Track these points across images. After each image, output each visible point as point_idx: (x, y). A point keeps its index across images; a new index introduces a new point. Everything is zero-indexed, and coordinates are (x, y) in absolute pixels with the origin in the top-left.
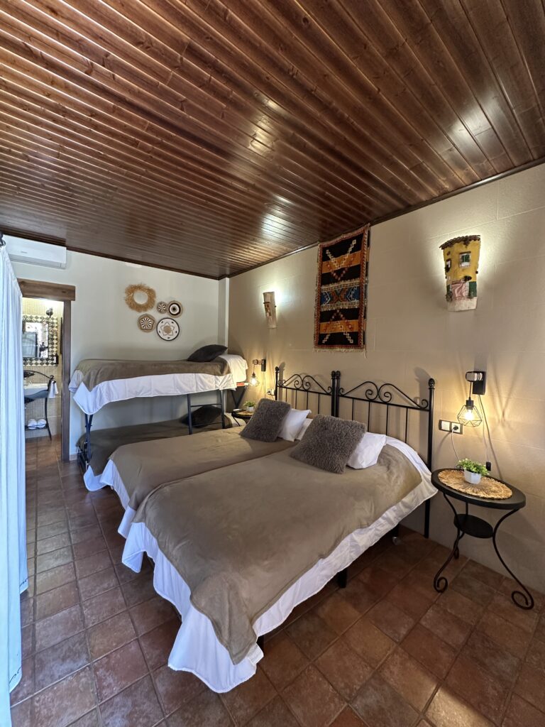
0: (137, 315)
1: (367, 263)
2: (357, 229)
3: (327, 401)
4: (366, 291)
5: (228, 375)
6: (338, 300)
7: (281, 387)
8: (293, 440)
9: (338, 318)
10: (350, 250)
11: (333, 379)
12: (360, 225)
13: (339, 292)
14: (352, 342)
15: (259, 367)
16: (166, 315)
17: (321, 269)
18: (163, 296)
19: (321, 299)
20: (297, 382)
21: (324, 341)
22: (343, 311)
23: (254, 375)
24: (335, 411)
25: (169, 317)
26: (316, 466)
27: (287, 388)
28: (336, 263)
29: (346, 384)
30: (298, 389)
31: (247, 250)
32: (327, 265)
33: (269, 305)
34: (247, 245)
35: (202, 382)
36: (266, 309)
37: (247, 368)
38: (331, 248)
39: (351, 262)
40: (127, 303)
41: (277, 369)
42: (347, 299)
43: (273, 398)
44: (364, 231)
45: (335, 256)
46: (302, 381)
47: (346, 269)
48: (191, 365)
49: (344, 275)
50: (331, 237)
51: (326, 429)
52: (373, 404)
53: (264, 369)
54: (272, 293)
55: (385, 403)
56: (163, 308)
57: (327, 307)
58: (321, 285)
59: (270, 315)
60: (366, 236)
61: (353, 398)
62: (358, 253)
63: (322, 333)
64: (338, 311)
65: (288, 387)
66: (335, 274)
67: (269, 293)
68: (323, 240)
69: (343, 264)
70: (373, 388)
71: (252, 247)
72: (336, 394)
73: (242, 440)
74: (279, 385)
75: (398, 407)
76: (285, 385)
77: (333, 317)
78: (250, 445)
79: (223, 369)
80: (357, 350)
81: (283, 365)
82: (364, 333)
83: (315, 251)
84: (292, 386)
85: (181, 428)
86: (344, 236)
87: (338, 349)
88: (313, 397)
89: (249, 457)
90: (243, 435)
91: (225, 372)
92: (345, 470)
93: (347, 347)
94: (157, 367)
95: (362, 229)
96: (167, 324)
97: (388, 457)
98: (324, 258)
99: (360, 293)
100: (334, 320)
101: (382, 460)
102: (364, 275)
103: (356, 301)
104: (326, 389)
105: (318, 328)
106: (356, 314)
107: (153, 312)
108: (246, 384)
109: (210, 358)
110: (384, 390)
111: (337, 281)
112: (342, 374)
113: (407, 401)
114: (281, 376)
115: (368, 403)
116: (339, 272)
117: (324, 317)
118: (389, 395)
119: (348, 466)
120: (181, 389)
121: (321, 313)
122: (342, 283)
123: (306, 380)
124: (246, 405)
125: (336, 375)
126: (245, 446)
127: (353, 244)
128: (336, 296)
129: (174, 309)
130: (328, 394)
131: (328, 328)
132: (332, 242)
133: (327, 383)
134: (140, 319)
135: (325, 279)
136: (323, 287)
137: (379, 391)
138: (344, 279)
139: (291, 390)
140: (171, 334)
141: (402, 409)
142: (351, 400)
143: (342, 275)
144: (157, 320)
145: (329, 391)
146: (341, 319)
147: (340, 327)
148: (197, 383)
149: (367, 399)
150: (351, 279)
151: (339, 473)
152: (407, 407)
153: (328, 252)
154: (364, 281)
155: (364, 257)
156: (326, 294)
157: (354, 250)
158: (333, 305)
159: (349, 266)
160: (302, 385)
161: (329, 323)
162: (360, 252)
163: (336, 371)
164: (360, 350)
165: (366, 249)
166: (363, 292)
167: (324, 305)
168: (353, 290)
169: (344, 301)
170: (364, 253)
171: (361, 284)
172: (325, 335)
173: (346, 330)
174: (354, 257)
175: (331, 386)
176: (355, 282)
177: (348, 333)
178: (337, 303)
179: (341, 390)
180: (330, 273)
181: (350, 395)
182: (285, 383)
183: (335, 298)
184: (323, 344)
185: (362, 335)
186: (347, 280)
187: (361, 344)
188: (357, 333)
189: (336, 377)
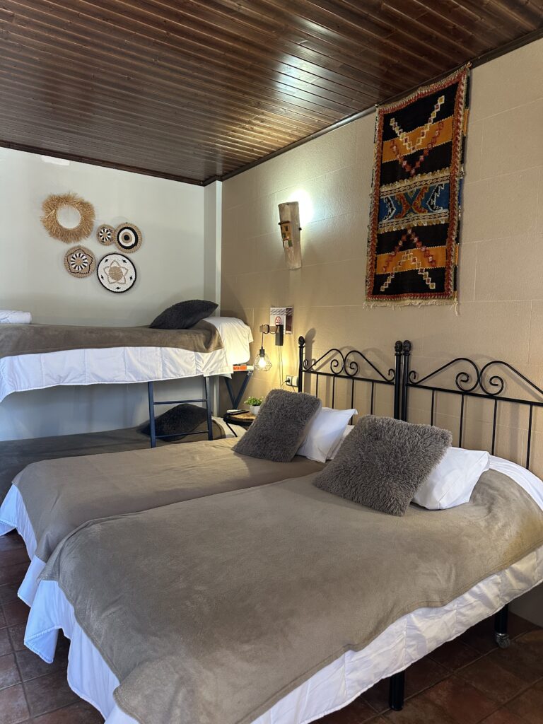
0: (63, 247)
1: (464, 139)
2: (446, 75)
3: (386, 394)
4: (460, 191)
5: (219, 351)
6: (411, 211)
7: (309, 371)
8: (323, 460)
9: (408, 245)
10: (434, 115)
11: (398, 356)
12: (452, 67)
13: (411, 196)
14: (432, 286)
15: (272, 337)
16: (113, 248)
17: (380, 156)
18: (107, 216)
19: (380, 211)
20: (335, 363)
21: (383, 288)
22: (418, 230)
23: (262, 352)
24: (401, 410)
25: (118, 251)
26: (357, 502)
27: (318, 373)
28: (408, 143)
29: (420, 364)
30: (336, 375)
31: (247, 126)
32: (392, 147)
33: (289, 226)
34: (249, 116)
35: (172, 361)
36: (284, 235)
37: (251, 340)
38: (400, 115)
39: (435, 138)
40: (46, 227)
41: (302, 341)
42: (427, 207)
43: (296, 390)
44: (459, 77)
45: (406, 129)
46: (344, 360)
47: (425, 152)
48: (155, 332)
49: (421, 163)
50: (400, 93)
51: (377, 439)
52: (469, 399)
53: (280, 341)
54: (294, 205)
55: (491, 396)
56: (105, 235)
57: (390, 225)
58: (381, 186)
59: (290, 244)
60: (463, 88)
61: (434, 389)
62: (448, 121)
63: (380, 273)
64: (410, 232)
65: (320, 371)
66: (405, 163)
67: (288, 204)
68: (386, 100)
69: (421, 143)
70: (470, 369)
71: (256, 119)
72: (403, 381)
73: (236, 457)
74: (306, 368)
75: (514, 404)
76: (315, 368)
77: (400, 244)
78: (248, 465)
79: (209, 340)
80: (444, 301)
81: (312, 334)
82: (456, 269)
83: (370, 122)
84: (326, 369)
85: (139, 441)
86: (424, 91)
87: (408, 301)
88: (362, 388)
89: (242, 484)
90: (239, 450)
91: (212, 346)
92: (409, 509)
93: (424, 297)
94: (94, 335)
95: (456, 74)
96: (115, 265)
97: (492, 492)
98: (387, 134)
99: (450, 197)
100: (402, 249)
101: (478, 496)
102: (458, 161)
103: (442, 211)
104: (385, 373)
105: (374, 264)
106: (442, 235)
107: (90, 243)
108: (249, 368)
109: (189, 322)
110: (490, 373)
111: (408, 176)
112: (414, 345)
113: (530, 391)
114: (309, 353)
115: (460, 397)
116: (412, 159)
117: (384, 243)
118: (498, 382)
119: (414, 504)
120: (136, 373)
121: (378, 235)
122: (418, 178)
123: (351, 358)
124: (248, 403)
125: (403, 349)
126: (240, 466)
127: (439, 104)
128: (406, 204)
129: (127, 238)
130: (389, 382)
131: (391, 264)
132: (400, 102)
133: (387, 362)
134: (69, 255)
135: (388, 172)
136: (384, 189)
137: (480, 375)
138: (422, 170)
139: (325, 377)
140: (122, 281)
141: (521, 406)
142: (430, 392)
143: (418, 165)
144: (98, 256)
145: (390, 378)
146: (414, 246)
147: (413, 260)
148: (164, 365)
149: (457, 389)
150: (433, 169)
151: (396, 514)
152: (532, 404)
153: (393, 122)
154: (458, 174)
155: (458, 128)
156: (389, 201)
157: (440, 116)
158: (400, 220)
159: (430, 146)
160: (344, 368)
161: (393, 254)
162: (451, 118)
163: (403, 341)
164: (448, 301)
165: (461, 112)
166: (454, 194)
167: (384, 221)
168: (437, 191)
169: (420, 212)
170: (459, 121)
171: (451, 179)
172: (385, 277)
173: (423, 265)
174: (440, 129)
175: (395, 368)
176: (441, 175)
177: (426, 270)
178: (408, 217)
179: (412, 375)
180: (397, 161)
181: (428, 383)
182: (315, 364)
183: (404, 208)
184: (382, 293)
185: (452, 273)
186: (427, 173)
187: (449, 290)
188: (443, 270)
189: (402, 352)
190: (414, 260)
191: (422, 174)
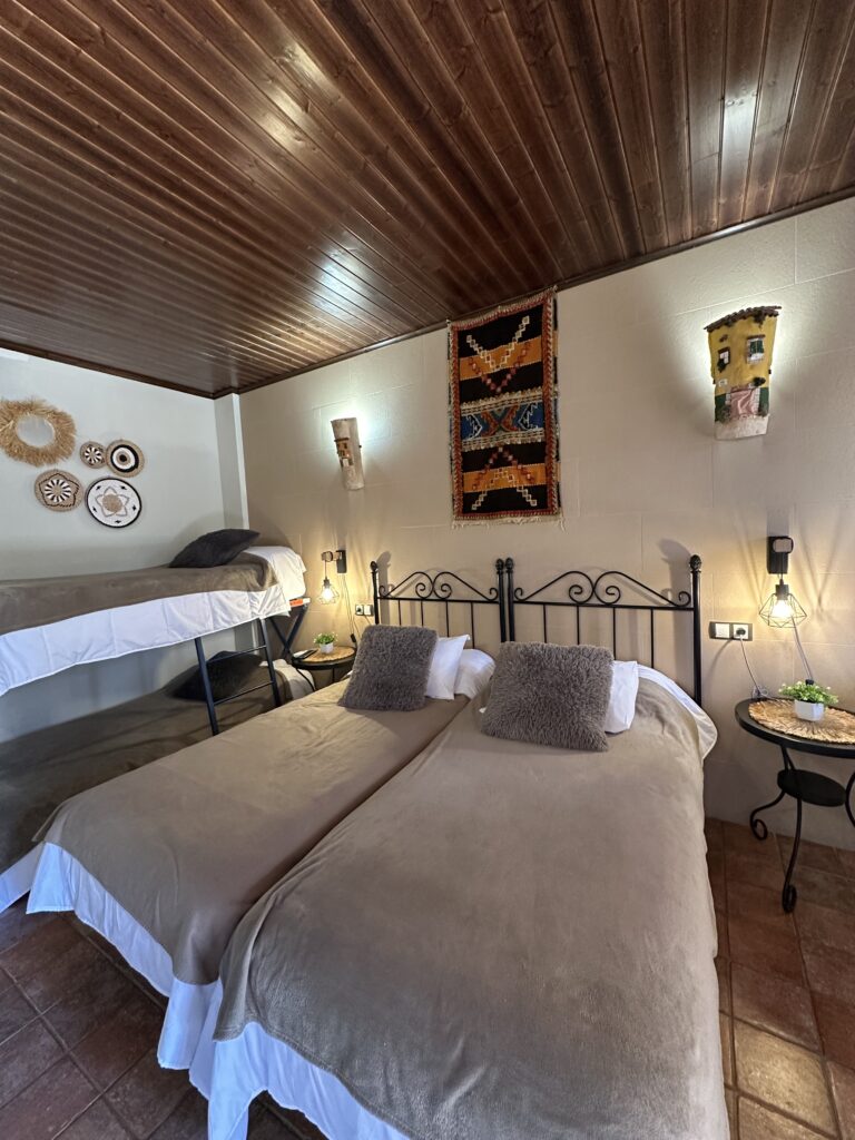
1: (555, 359)
2: (529, 297)
3: (489, 616)
4: (555, 410)
5: (274, 587)
6: (501, 428)
9: (501, 463)
10: (519, 335)
11: (500, 574)
12: (537, 287)
13: (500, 415)
14: (534, 503)
15: (333, 565)
16: (105, 472)
17: (456, 371)
18: (93, 428)
19: (462, 428)
20: (421, 587)
21: (474, 507)
22: (510, 448)
23: (326, 582)
24: (507, 630)
25: (112, 475)
27: (399, 599)
28: (488, 361)
29: (525, 580)
30: (423, 599)
32: (471, 364)
33: (345, 444)
35: (224, 608)
36: (341, 453)
37: (304, 570)
38: (477, 333)
39: (522, 357)
41: (374, 565)
42: (518, 426)
43: (370, 621)
44: (544, 300)
45: (487, 347)
46: (433, 583)
47: (513, 371)
49: (509, 381)
50: (476, 309)
52: (583, 610)
53: (343, 568)
54: (352, 421)
55: (608, 605)
56: (95, 457)
57: (476, 442)
58: (461, 403)
59: (350, 463)
60: (551, 310)
61: (544, 604)
62: (535, 341)
63: (469, 491)
64: (501, 450)
65: (401, 596)
66: (489, 381)
67: (344, 420)
68: (459, 315)
69: (506, 362)
70: (582, 581)
72: (506, 599)
74: (382, 596)
76: (393, 594)
77: (491, 462)
79: (261, 575)
80: (548, 517)
81: (386, 557)
82: (558, 486)
83: (442, 337)
84: (410, 593)
86: (505, 309)
87: (508, 519)
88: (459, 612)
91: (267, 582)
93: (526, 514)
95: (541, 295)
96: (110, 492)
97: (654, 701)
98: (463, 350)
99: (545, 415)
100: (492, 467)
102: (551, 381)
103: (537, 429)
104: (485, 592)
105: (460, 483)
106: (541, 452)
108: (306, 601)
109: (227, 555)
111: (494, 394)
112: (515, 562)
114: (383, 578)
115: (574, 609)
116: (498, 377)
117: (469, 462)
118: (615, 591)
119: (608, 733)
121: (464, 454)
122: (506, 397)
123: (441, 580)
124: (317, 642)
125: (505, 567)
127: (524, 324)
128: (493, 423)
129: (123, 458)
130: (491, 602)
131: (482, 482)
132: (477, 320)
133: (488, 580)
134: (40, 485)
135: (467, 390)
136: (465, 406)
137: (594, 587)
138: (510, 389)
139: (408, 602)
140: (122, 512)
142: (540, 607)
143: (505, 383)
144: (85, 483)
145: (491, 597)
146: (510, 464)
147: (509, 478)
148: (214, 613)
149: (570, 601)
150: (523, 388)
151: (601, 751)
152: (652, 608)
153: (469, 340)
154: (552, 393)
155: (548, 348)
156: (473, 419)
157: (525, 337)
158: (488, 438)
159: (517, 365)
160: (433, 591)
161: (483, 472)
162: (538, 339)
163: (504, 559)
164: (552, 517)
165: (551, 334)
166: (550, 412)
167: (470, 439)
168: (529, 409)
169: (513, 430)
170: (548, 342)
171: (545, 398)
172: (477, 495)
173: (521, 482)
174: (526, 349)
175: (497, 587)
176: (533, 394)
177: (525, 488)
178: (497, 434)
179: (519, 593)
180: (479, 379)
181: (536, 598)
182: (393, 590)
183: (492, 426)
184: (474, 511)
185: (555, 489)
186: (516, 391)
187: (553, 506)
188: (543, 487)
189: (505, 570)
190: (511, 478)
191: (510, 392)
